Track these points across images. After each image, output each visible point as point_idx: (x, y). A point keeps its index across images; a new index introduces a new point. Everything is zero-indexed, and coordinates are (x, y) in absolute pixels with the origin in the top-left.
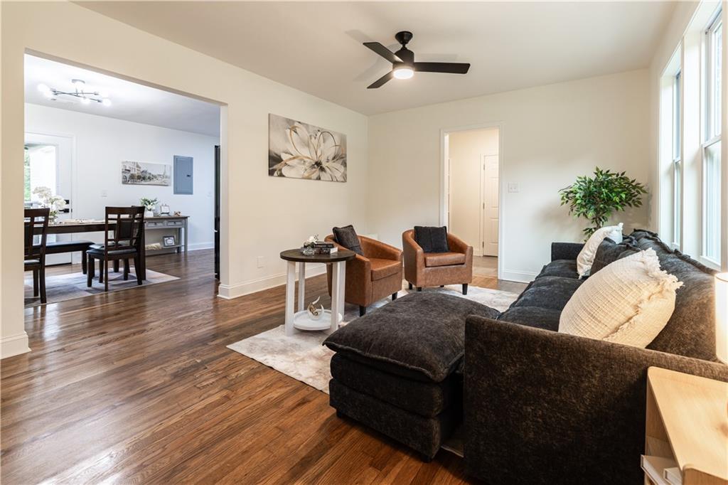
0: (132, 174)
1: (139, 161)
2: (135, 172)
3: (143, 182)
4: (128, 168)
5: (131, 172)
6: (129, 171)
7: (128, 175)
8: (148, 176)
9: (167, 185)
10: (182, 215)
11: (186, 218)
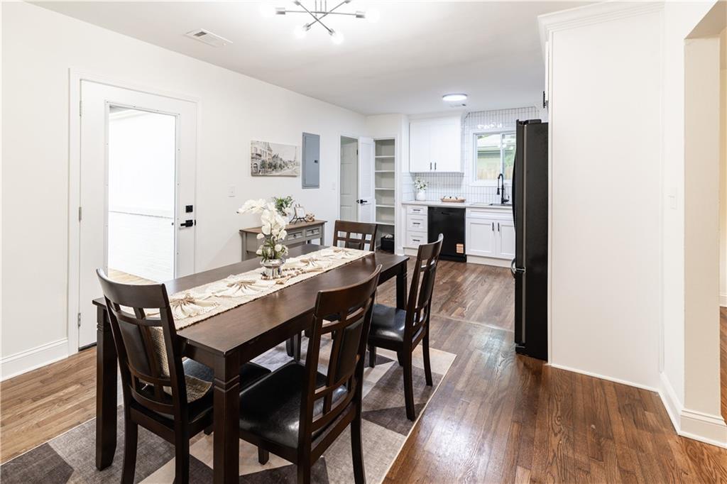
0: (263, 161)
1: (270, 141)
2: (266, 158)
3: (274, 173)
4: (259, 152)
5: (263, 158)
6: (260, 156)
7: (259, 162)
8: (279, 162)
9: (295, 176)
10: (318, 218)
11: (322, 224)
